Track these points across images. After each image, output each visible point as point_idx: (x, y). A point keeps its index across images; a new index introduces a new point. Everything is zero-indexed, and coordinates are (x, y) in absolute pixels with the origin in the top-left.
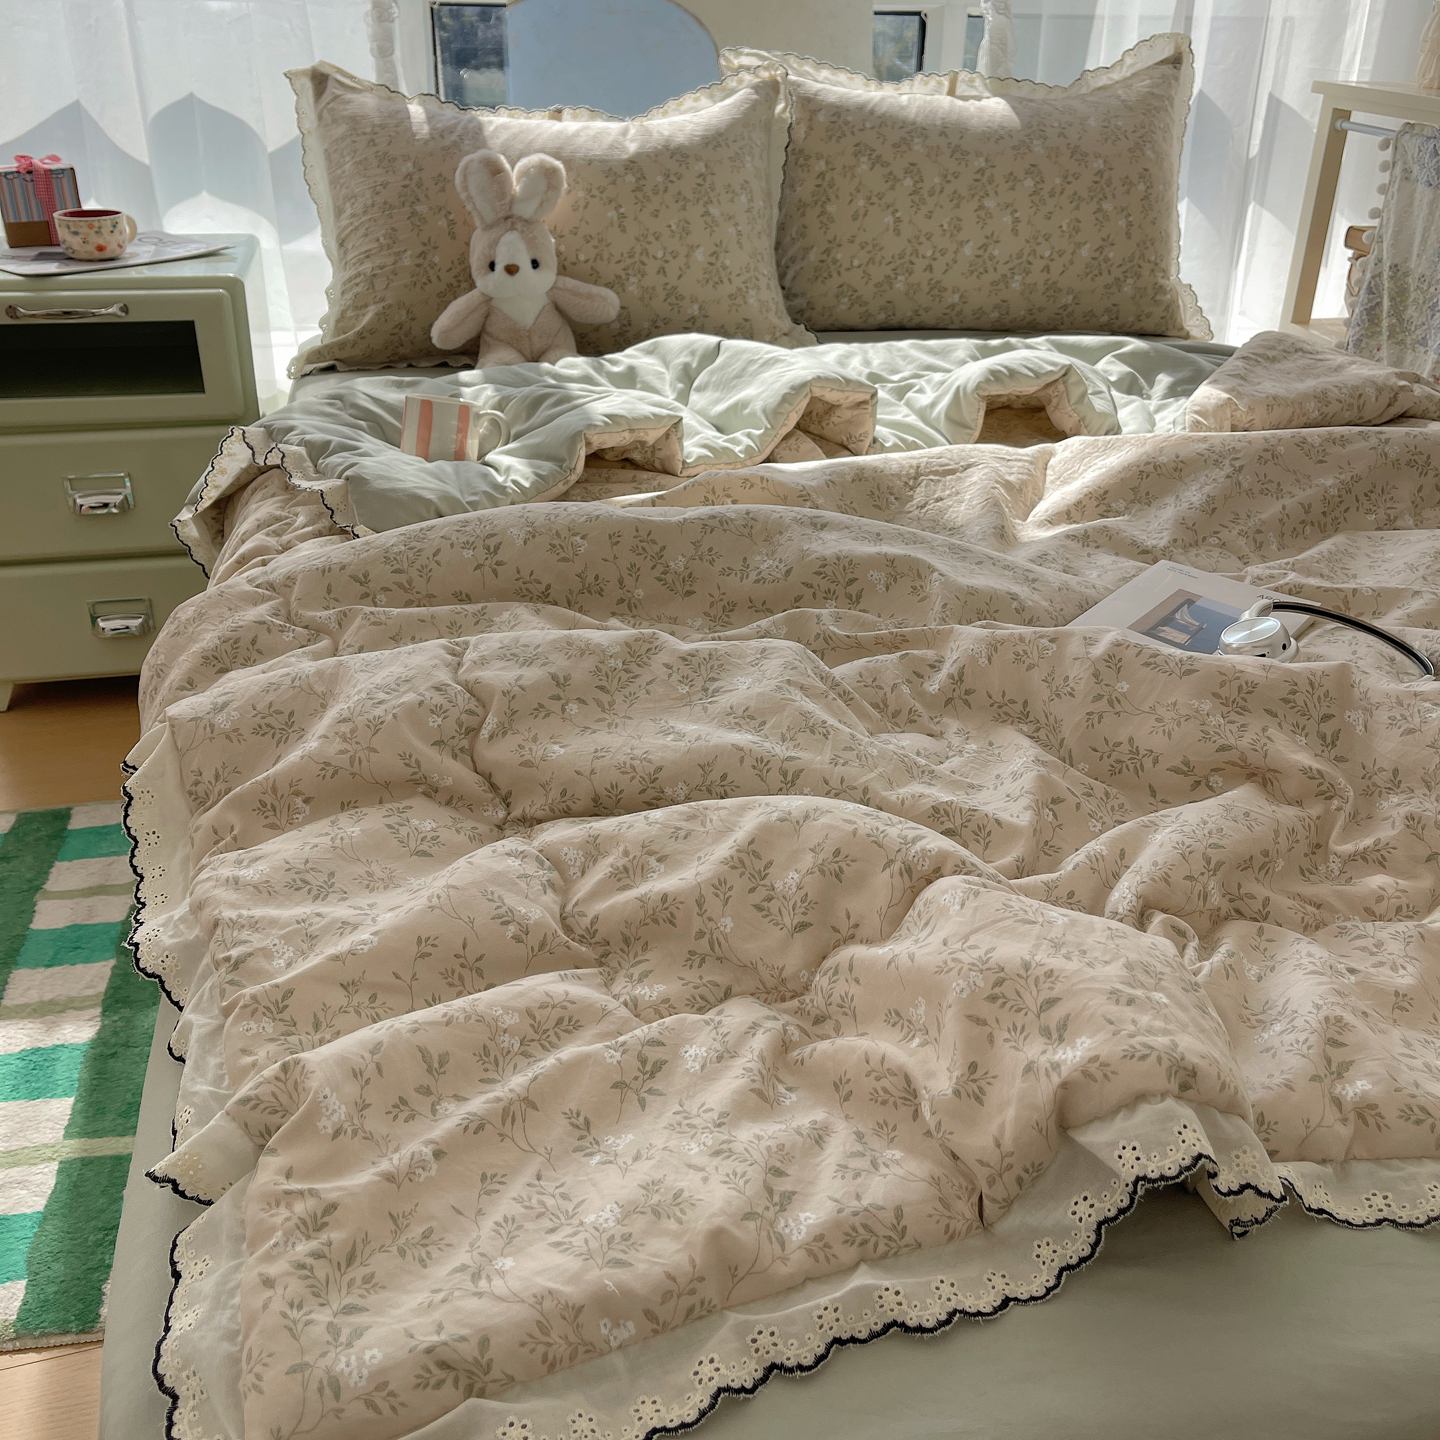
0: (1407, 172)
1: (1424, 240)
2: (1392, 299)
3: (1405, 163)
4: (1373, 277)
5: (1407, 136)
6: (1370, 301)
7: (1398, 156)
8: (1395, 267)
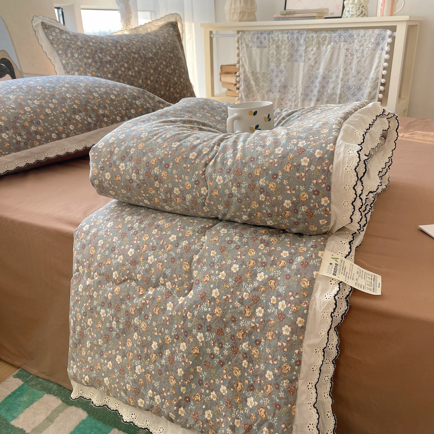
0: (247, 46)
1: (261, 63)
2: (255, 81)
3: (245, 43)
4: (245, 77)
5: (245, 35)
6: (246, 83)
7: (242, 41)
8: (253, 72)
